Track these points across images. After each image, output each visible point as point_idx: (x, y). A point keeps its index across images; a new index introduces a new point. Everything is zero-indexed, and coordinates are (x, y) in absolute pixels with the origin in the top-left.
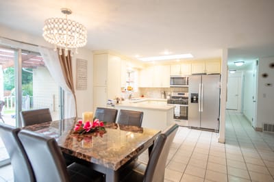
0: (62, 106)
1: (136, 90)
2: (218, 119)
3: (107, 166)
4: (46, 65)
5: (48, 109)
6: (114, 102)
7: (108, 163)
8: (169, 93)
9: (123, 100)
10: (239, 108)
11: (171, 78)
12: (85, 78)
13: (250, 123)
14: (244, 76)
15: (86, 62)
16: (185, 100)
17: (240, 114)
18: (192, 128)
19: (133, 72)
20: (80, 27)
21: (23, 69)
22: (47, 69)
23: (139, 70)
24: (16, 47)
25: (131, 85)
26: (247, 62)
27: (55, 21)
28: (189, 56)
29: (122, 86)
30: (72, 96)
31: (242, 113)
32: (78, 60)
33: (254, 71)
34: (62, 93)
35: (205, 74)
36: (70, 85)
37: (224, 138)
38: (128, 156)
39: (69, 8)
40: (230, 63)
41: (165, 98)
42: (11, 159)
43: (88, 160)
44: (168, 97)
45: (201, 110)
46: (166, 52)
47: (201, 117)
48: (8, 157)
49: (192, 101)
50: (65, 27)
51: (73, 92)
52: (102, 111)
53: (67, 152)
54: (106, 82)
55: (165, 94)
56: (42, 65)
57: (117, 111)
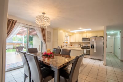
0: (42, 48)
1: (69, 43)
2: (103, 55)
3: (55, 67)
4: (38, 34)
5: (37, 48)
6: (60, 47)
7: (56, 66)
8: (82, 45)
9: (64, 46)
10: (113, 52)
11: (83, 39)
12: (50, 38)
13: (118, 58)
14: (114, 38)
15: (50, 32)
16: (88, 47)
17: (113, 54)
18: (92, 59)
19: (68, 36)
20: (48, 18)
21: (30, 36)
22: (38, 36)
23: (70, 35)
24: (27, 27)
25: (67, 41)
26: (116, 32)
27: (40, 16)
28: (90, 29)
29: (64, 41)
30: (45, 44)
31: (114, 54)
32: (48, 32)
33: (119, 36)
34: (42, 43)
35: (97, 37)
36: (45, 40)
37: (106, 63)
38: (63, 65)
39: (45, 12)
40: (108, 33)
41: (80, 46)
42: (24, 65)
43: (48, 65)
44: (82, 46)
45: (95, 51)
46: (80, 28)
47: (95, 54)
48: (23, 65)
49: (91, 48)
50: (43, 18)
51: (46, 43)
52: (55, 50)
53: (41, 62)
54: (57, 39)
55: (80, 45)
56: (36, 34)
57: (61, 50)
